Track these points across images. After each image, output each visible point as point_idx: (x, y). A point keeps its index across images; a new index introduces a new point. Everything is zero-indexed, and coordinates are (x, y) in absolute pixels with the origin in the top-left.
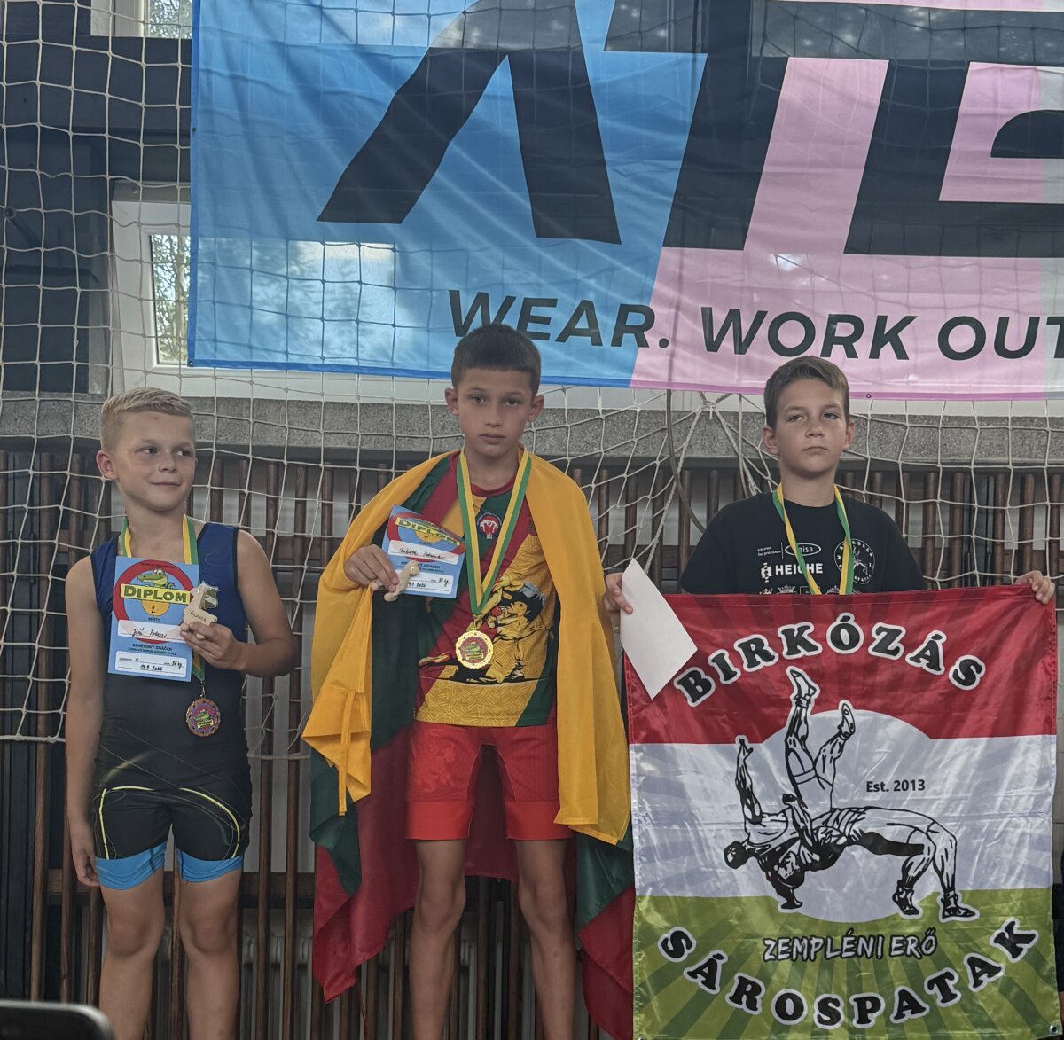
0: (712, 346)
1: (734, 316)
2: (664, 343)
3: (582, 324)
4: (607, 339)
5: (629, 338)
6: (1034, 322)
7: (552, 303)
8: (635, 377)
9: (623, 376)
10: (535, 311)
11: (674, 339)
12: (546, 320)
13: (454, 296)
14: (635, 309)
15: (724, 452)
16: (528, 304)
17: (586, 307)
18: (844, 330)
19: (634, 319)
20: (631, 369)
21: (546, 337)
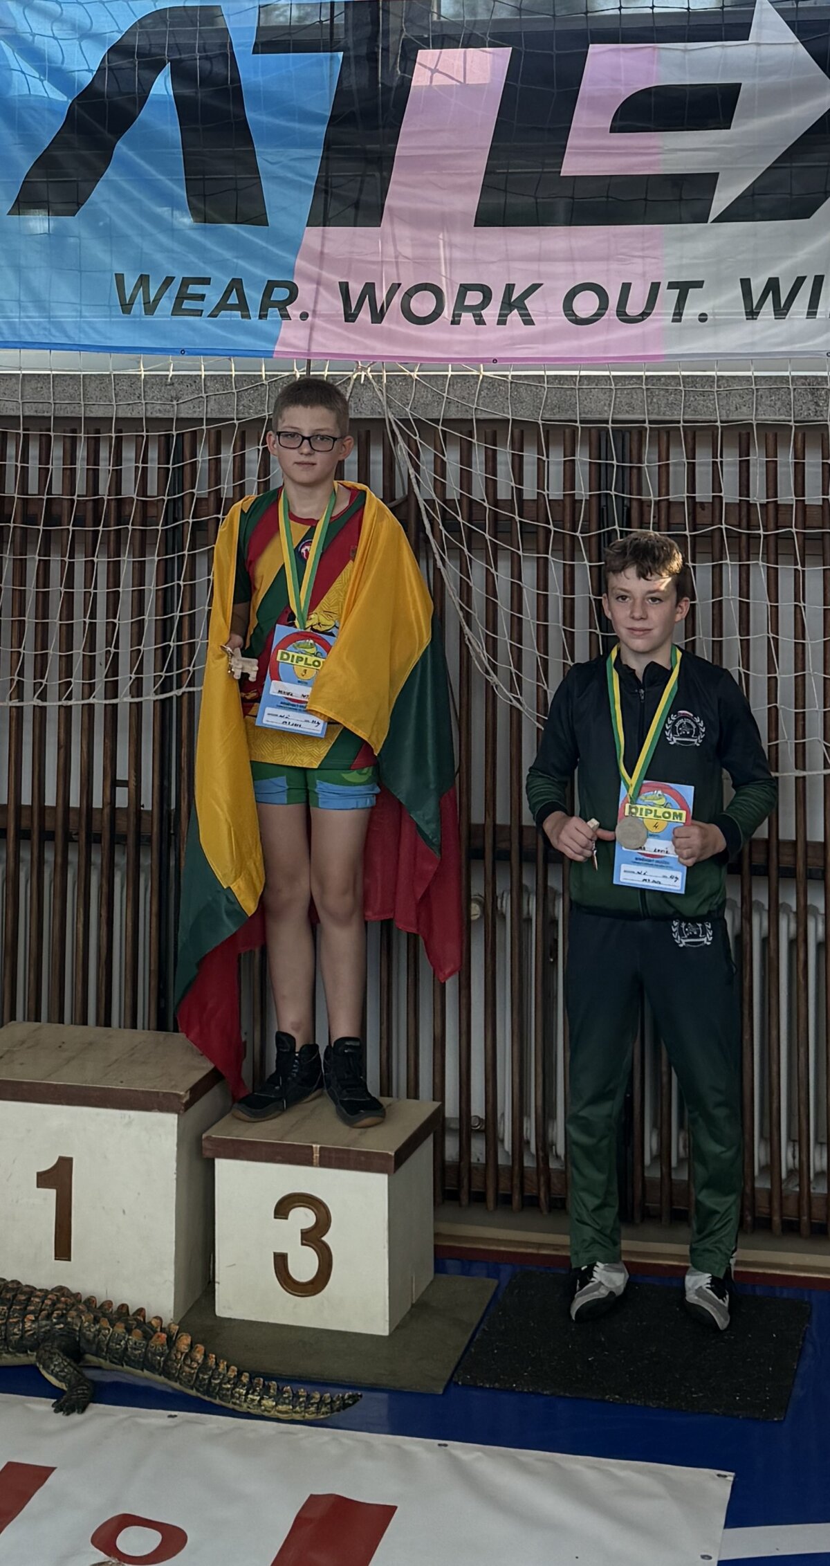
0: (350, 317)
1: (369, 289)
2: (304, 316)
3: (234, 299)
4: (254, 312)
5: (273, 312)
6: (655, 287)
7: (206, 281)
8: (277, 348)
9: (269, 347)
10: (193, 289)
11: (314, 312)
12: (202, 297)
13: (120, 279)
14: (280, 284)
15: (369, 413)
16: (186, 282)
17: (236, 285)
18: (474, 298)
19: (280, 294)
20: (274, 340)
21: (199, 313)
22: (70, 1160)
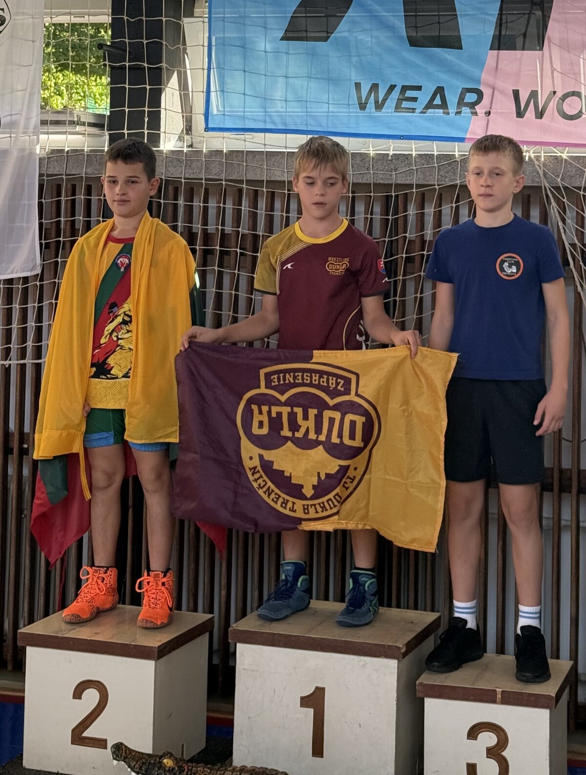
0: (520, 114)
1: (534, 95)
2: (487, 113)
3: (438, 101)
4: (452, 109)
5: (466, 110)
7: (419, 88)
8: (468, 136)
9: (461, 135)
10: (409, 94)
12: (414, 99)
13: (358, 86)
14: (470, 90)
15: (530, 182)
16: (405, 88)
17: (440, 90)
19: (471, 98)
20: (466, 130)
21: (413, 110)
22: (323, 689)
